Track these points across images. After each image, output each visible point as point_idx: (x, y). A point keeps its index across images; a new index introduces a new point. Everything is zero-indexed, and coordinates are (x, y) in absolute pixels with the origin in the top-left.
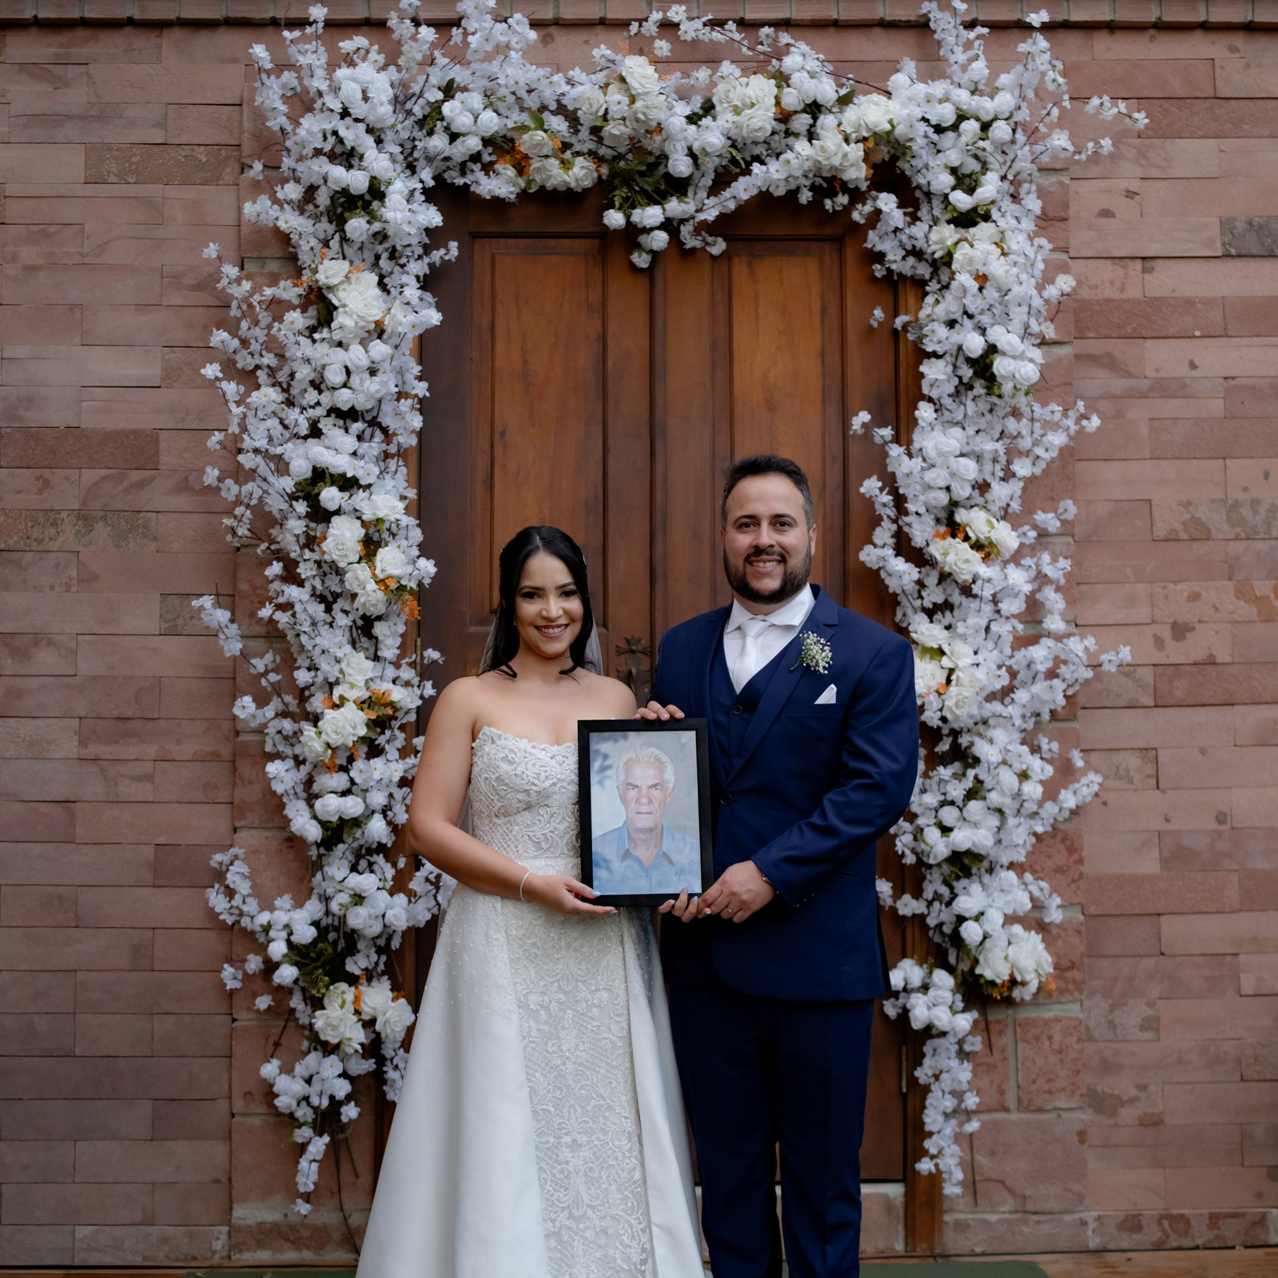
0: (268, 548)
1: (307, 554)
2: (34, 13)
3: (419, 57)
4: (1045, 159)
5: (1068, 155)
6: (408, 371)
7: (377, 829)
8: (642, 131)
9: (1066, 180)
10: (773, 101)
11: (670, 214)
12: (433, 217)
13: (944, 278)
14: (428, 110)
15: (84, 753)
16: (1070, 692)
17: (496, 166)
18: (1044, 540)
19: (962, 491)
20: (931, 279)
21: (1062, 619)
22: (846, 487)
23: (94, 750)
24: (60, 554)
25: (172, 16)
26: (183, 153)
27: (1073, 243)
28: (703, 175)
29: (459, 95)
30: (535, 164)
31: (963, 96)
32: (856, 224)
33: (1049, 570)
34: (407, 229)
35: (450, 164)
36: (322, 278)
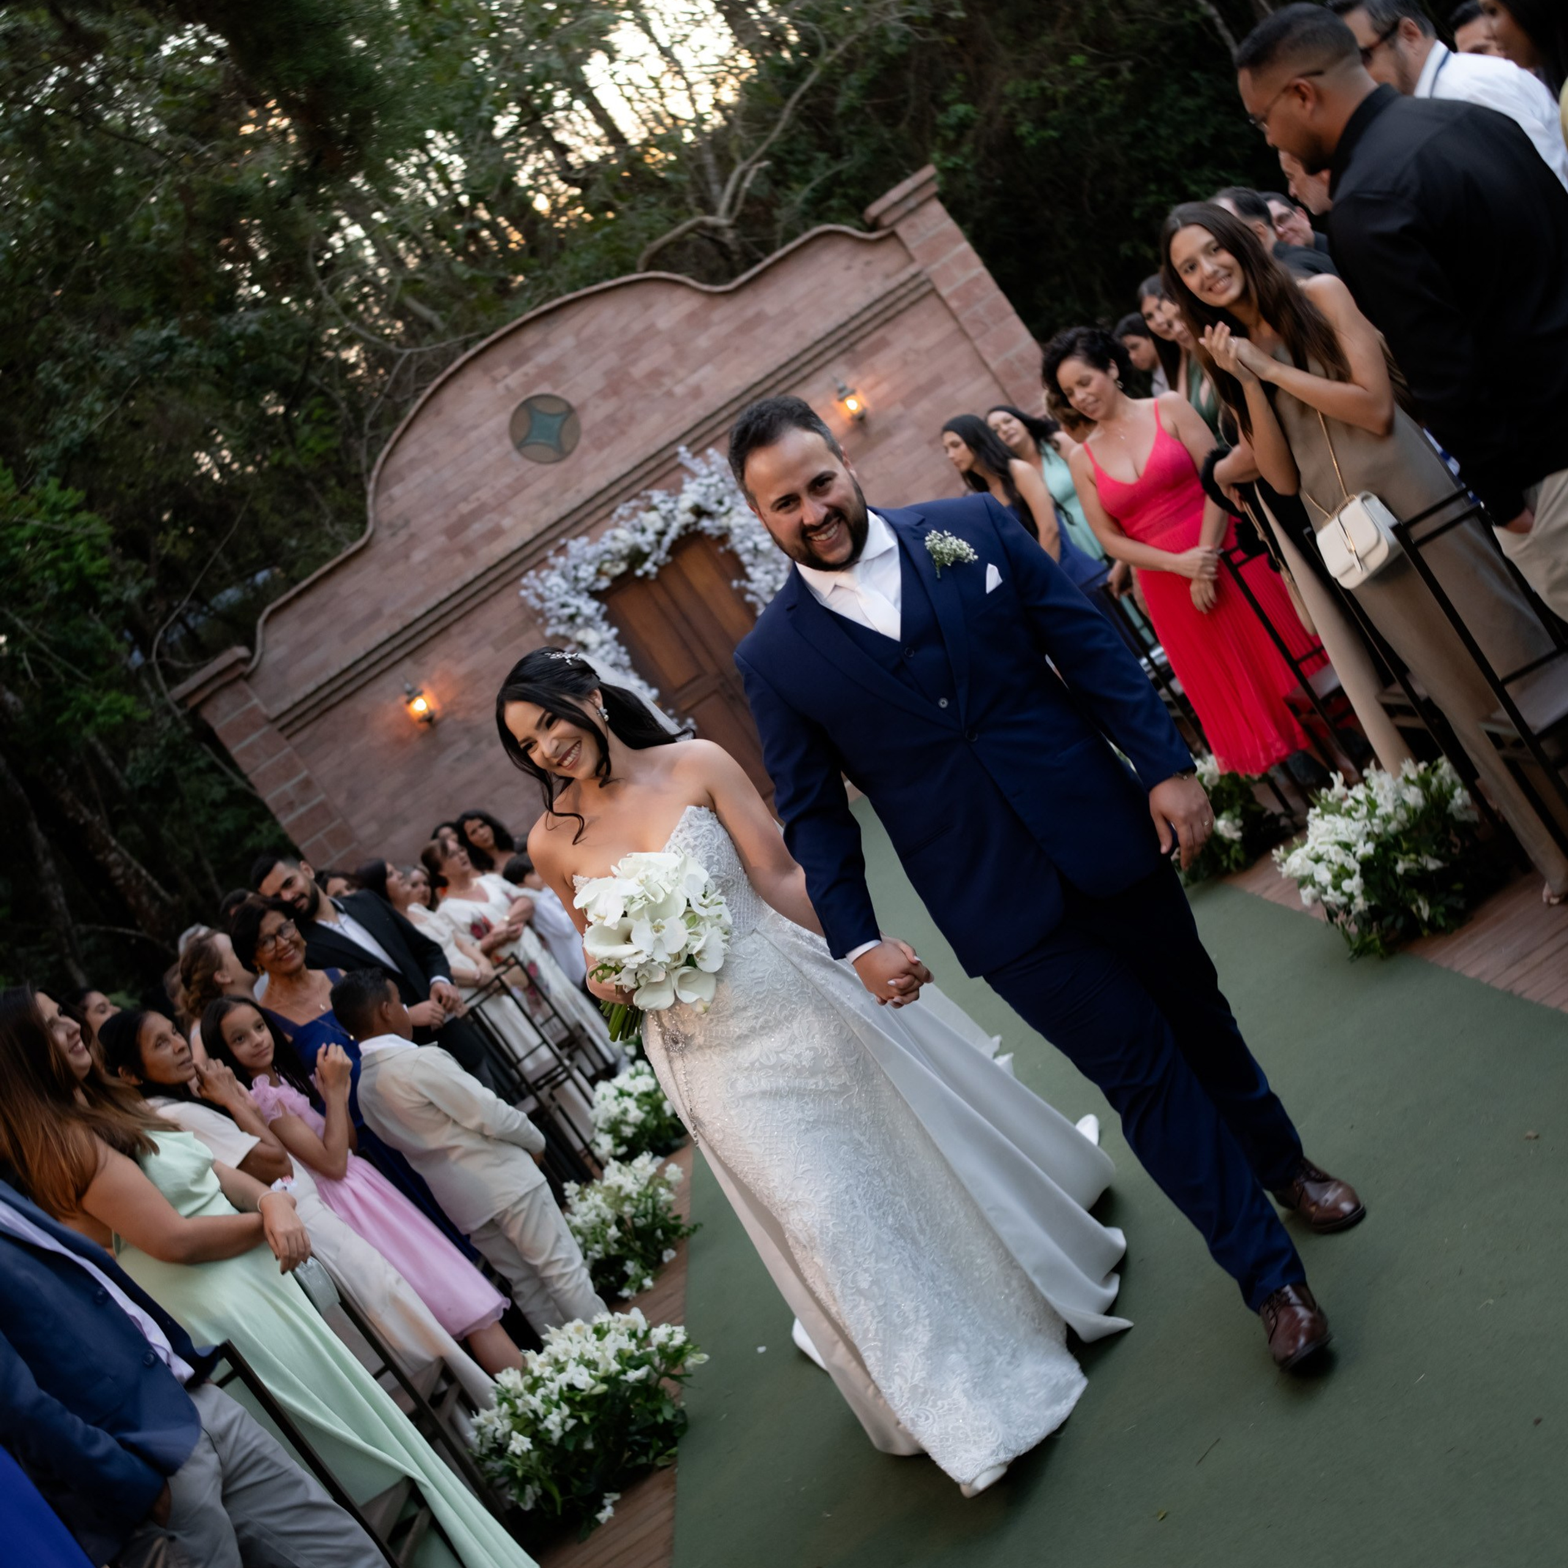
2: (451, 620)
3: (562, 565)
6: (617, 647)
8: (632, 547)
10: (659, 516)
11: (652, 562)
12: (596, 605)
14: (574, 577)
17: (601, 579)
22: (743, 598)
25: (488, 595)
28: (654, 547)
29: (579, 568)
30: (611, 572)
32: (701, 531)
34: (591, 611)
35: (589, 587)
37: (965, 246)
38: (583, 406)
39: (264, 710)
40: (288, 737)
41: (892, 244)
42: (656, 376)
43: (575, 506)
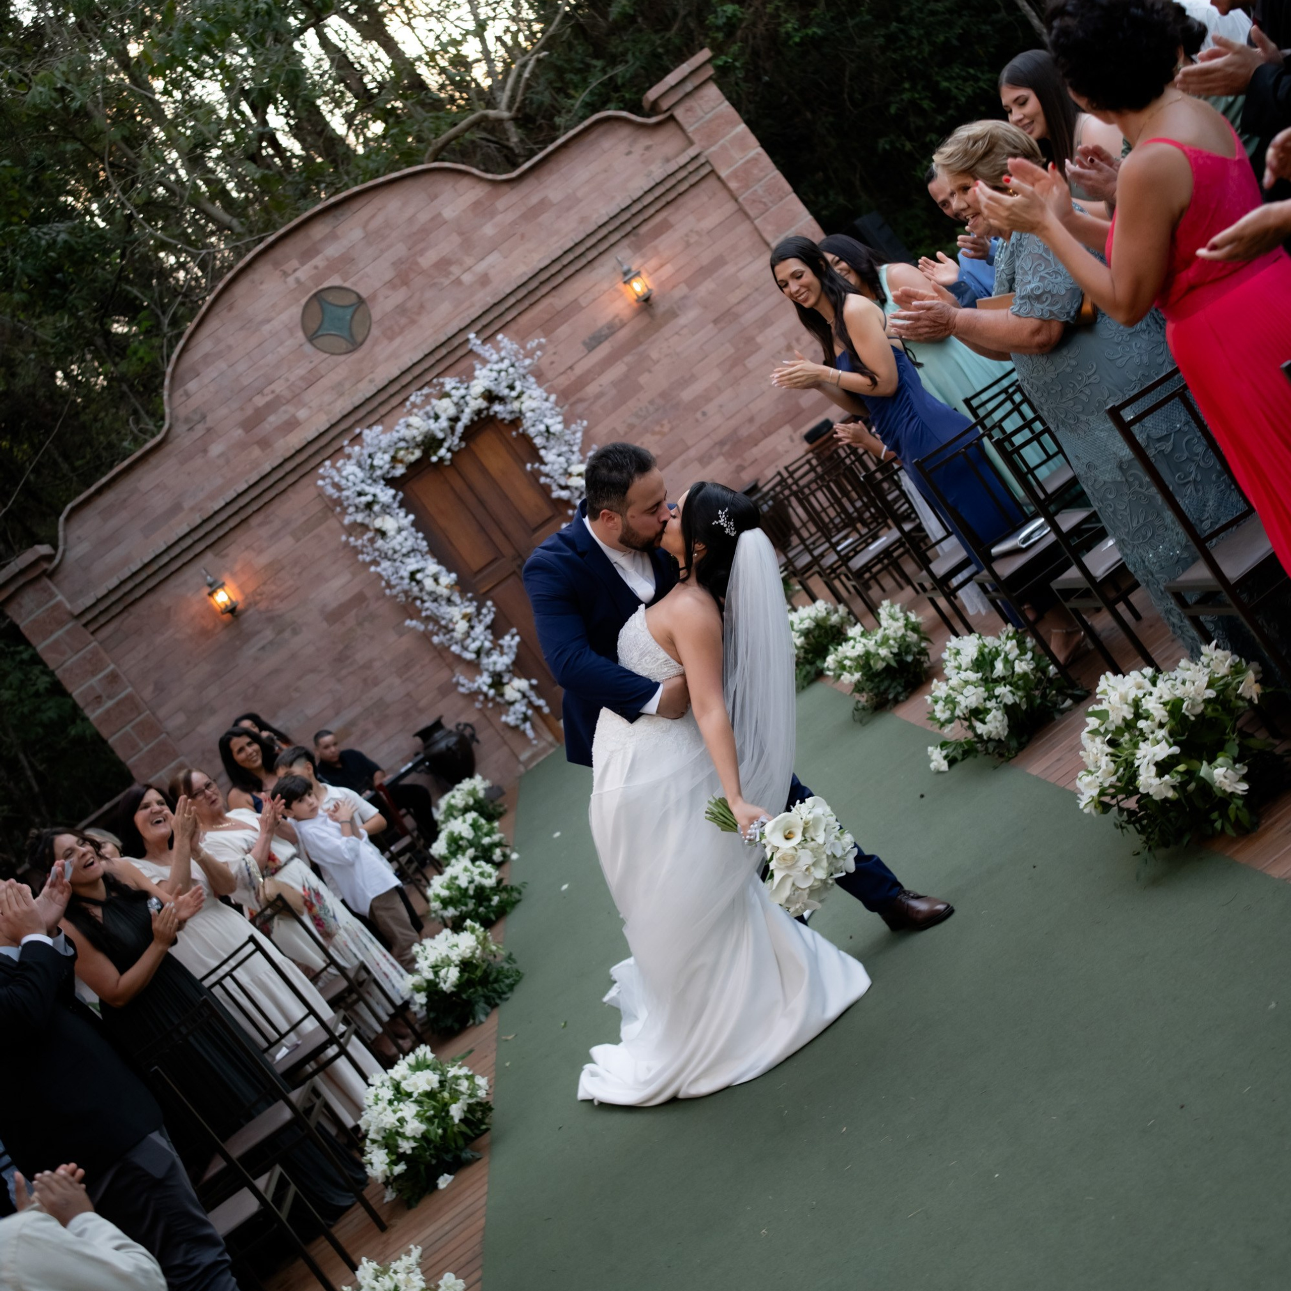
0: (412, 598)
1: (423, 593)
2: (252, 510)
3: (358, 454)
4: (527, 366)
6: (414, 533)
7: (487, 644)
8: (426, 434)
10: (451, 403)
11: (446, 447)
12: (392, 492)
14: (370, 465)
15: (403, 680)
17: (396, 466)
19: (565, 465)
22: (537, 481)
23: (404, 677)
24: (360, 637)
25: (286, 486)
26: (314, 518)
27: (549, 377)
28: (447, 433)
29: (375, 457)
30: (406, 459)
31: (496, 366)
32: (493, 415)
34: (387, 499)
35: (385, 475)
36: (376, 526)
37: (742, 127)
38: (374, 296)
39: (68, 606)
40: (93, 633)
41: (671, 127)
42: (443, 265)
43: (368, 395)
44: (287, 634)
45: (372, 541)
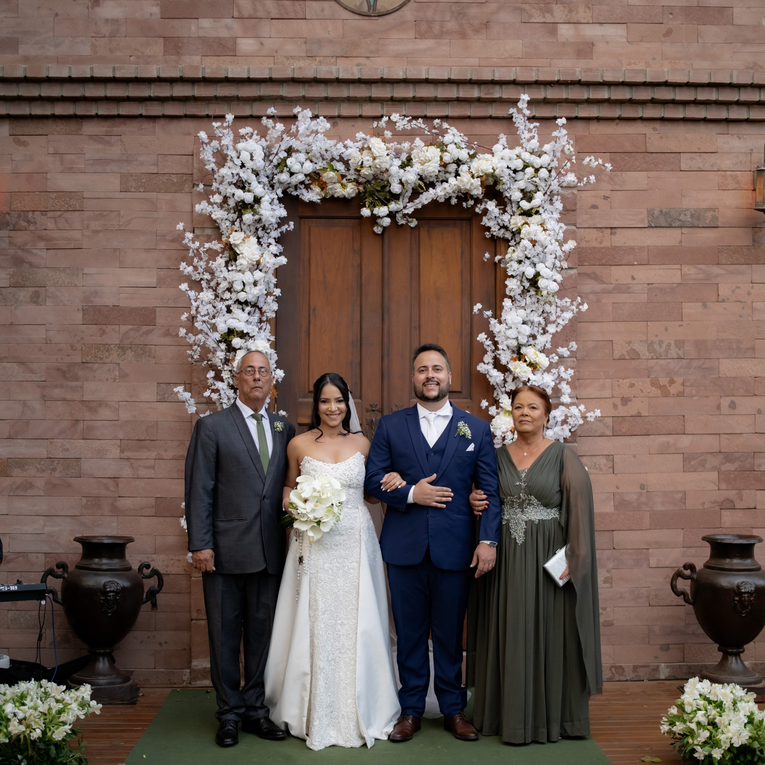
0: (207, 363)
1: (226, 368)
2: (96, 112)
3: (276, 136)
4: (564, 184)
5: (575, 184)
6: (271, 282)
8: (379, 172)
9: (575, 191)
10: (439, 159)
11: (391, 210)
12: (283, 213)
13: (517, 239)
14: (280, 161)
15: (123, 456)
16: (573, 430)
17: (311, 186)
18: (562, 359)
19: (523, 340)
20: (512, 239)
21: (570, 397)
23: (127, 454)
24: (110, 364)
25: (160, 114)
26: (166, 178)
27: (579, 221)
28: (407, 191)
29: (294, 154)
30: (330, 187)
31: (526, 156)
32: (478, 213)
33: (563, 375)
34: (271, 219)
35: (290, 185)
36: (231, 240)
43: (342, 75)
44: (24, 294)
45: (213, 255)
